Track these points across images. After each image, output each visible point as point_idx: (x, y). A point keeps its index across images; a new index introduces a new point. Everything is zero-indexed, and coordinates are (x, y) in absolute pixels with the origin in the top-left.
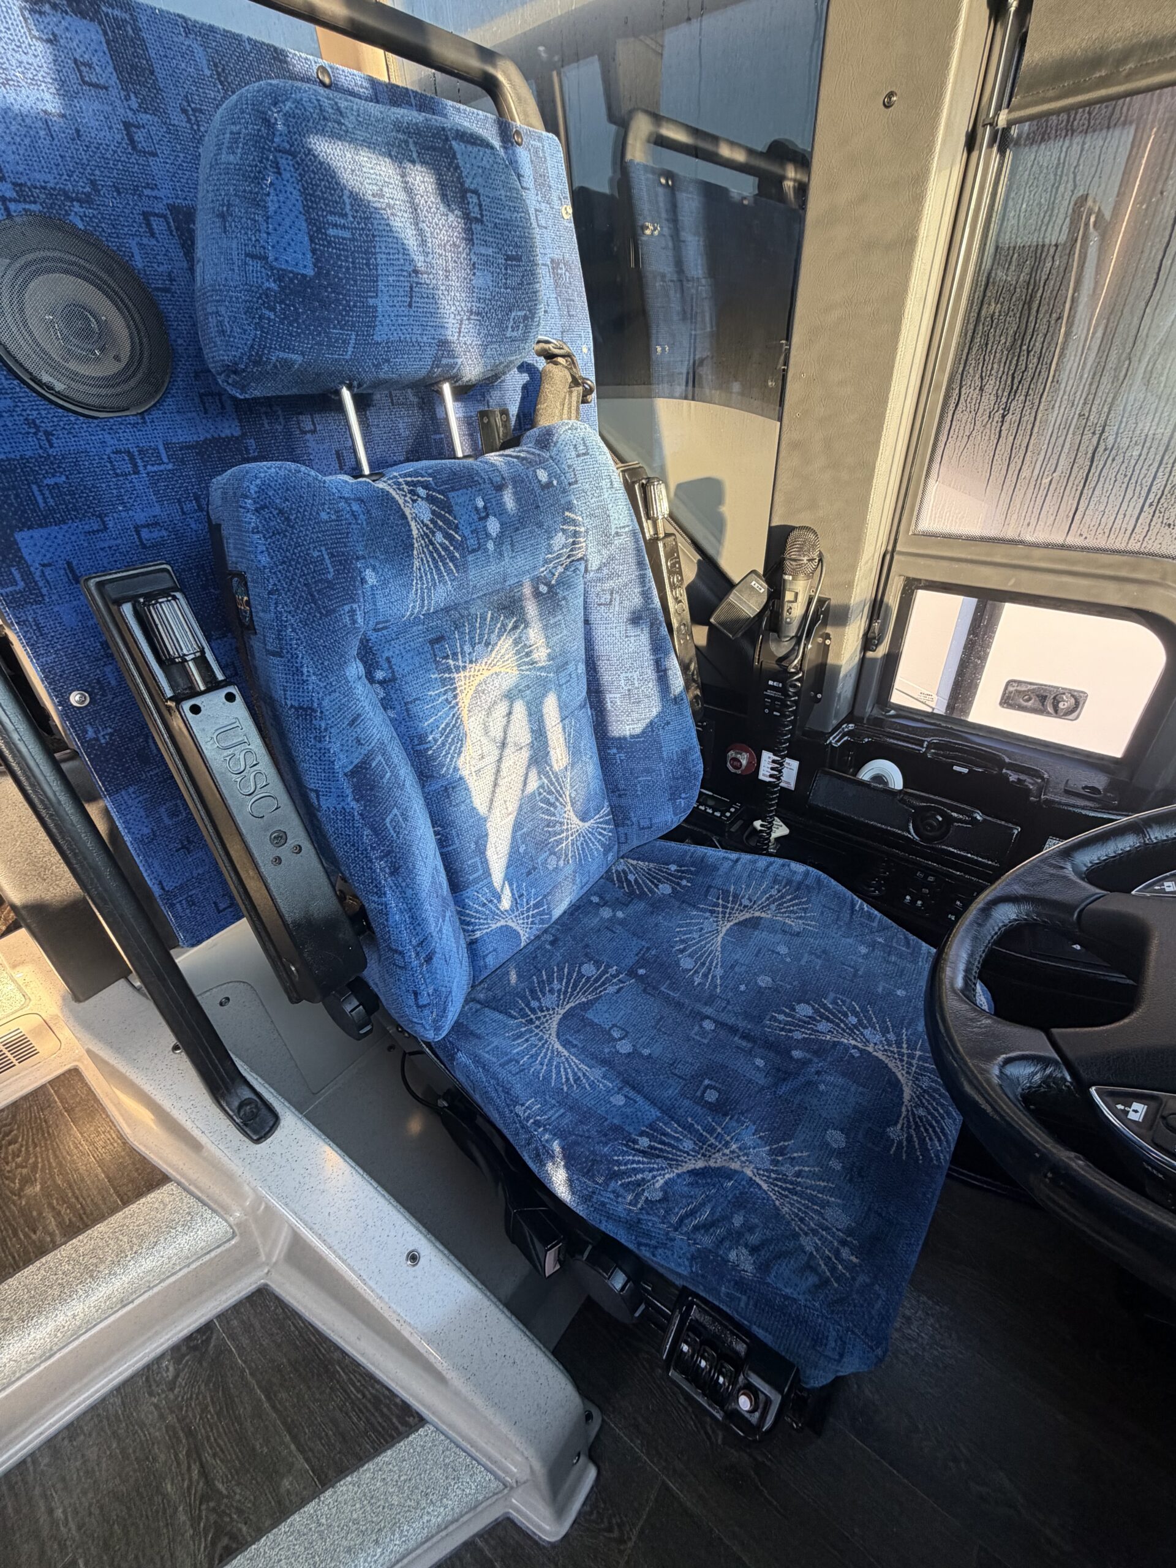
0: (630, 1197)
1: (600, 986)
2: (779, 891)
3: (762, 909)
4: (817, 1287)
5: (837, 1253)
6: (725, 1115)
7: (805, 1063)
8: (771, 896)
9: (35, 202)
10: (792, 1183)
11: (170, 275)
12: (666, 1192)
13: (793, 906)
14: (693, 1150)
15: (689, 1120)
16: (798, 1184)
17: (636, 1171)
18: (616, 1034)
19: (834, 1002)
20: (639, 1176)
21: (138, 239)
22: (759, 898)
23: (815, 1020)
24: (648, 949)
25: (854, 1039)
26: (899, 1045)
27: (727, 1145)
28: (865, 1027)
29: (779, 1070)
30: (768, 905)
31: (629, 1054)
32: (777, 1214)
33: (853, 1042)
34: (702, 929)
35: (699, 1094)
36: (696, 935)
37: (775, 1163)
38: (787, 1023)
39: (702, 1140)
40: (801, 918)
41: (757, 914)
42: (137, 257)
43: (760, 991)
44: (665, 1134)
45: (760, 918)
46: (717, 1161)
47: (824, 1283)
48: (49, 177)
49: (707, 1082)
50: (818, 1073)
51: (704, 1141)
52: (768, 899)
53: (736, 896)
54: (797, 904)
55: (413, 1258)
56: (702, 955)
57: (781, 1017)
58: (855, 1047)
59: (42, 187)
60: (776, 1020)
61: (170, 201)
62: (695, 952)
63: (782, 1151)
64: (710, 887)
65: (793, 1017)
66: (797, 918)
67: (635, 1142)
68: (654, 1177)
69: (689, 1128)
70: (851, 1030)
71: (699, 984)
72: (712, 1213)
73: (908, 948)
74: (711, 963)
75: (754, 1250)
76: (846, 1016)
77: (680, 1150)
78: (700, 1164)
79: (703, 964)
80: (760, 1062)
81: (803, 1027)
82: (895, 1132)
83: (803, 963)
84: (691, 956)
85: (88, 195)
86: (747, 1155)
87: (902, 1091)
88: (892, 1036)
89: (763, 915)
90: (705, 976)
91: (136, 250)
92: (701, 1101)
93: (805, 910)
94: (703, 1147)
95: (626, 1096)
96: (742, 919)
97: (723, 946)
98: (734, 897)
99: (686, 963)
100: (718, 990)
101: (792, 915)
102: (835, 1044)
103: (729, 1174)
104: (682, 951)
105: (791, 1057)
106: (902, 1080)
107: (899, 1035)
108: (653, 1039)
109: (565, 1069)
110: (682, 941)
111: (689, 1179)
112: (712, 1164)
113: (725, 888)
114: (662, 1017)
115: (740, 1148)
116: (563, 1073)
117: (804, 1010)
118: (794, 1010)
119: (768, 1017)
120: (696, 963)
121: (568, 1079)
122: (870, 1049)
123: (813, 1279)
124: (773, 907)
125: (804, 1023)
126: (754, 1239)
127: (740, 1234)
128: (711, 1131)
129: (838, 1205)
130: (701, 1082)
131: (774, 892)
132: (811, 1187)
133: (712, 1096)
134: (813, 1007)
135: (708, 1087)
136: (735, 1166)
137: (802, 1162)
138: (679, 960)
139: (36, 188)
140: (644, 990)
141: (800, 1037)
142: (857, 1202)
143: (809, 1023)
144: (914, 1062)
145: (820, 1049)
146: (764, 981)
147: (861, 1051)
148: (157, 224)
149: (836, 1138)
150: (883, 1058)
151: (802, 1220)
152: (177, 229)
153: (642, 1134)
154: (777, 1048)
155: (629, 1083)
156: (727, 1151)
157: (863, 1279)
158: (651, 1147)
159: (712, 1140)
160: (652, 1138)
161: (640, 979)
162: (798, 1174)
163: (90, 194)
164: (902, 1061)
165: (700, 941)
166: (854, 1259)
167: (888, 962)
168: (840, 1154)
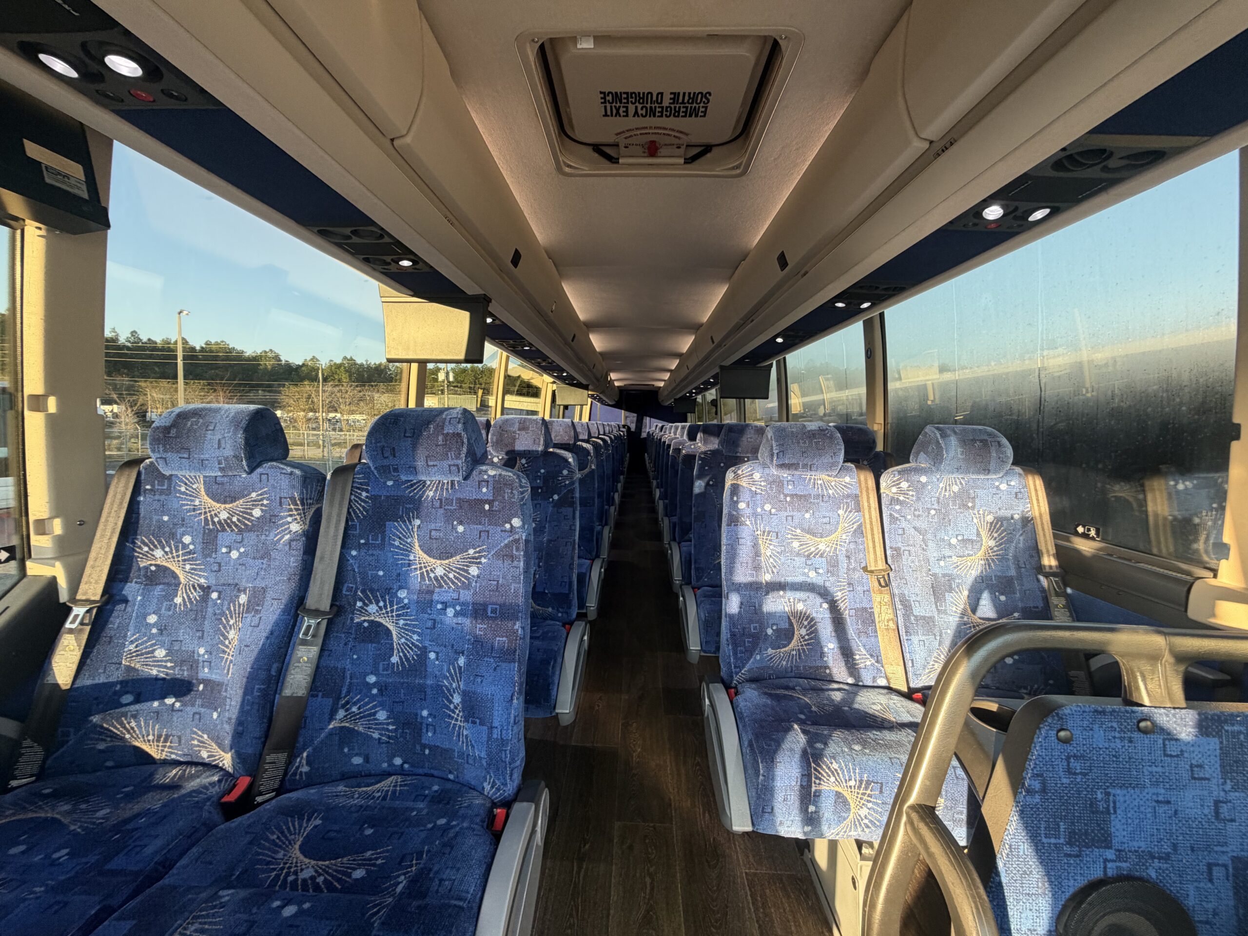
9: (1126, 862)
11: (1214, 910)
21: (1196, 884)
42: (1191, 898)
48: (1142, 844)
59: (1136, 851)
61: (1235, 854)
85: (1168, 854)
91: (1192, 893)
139: (1130, 851)
148: (1218, 872)
152: (1234, 875)
163: (1169, 853)
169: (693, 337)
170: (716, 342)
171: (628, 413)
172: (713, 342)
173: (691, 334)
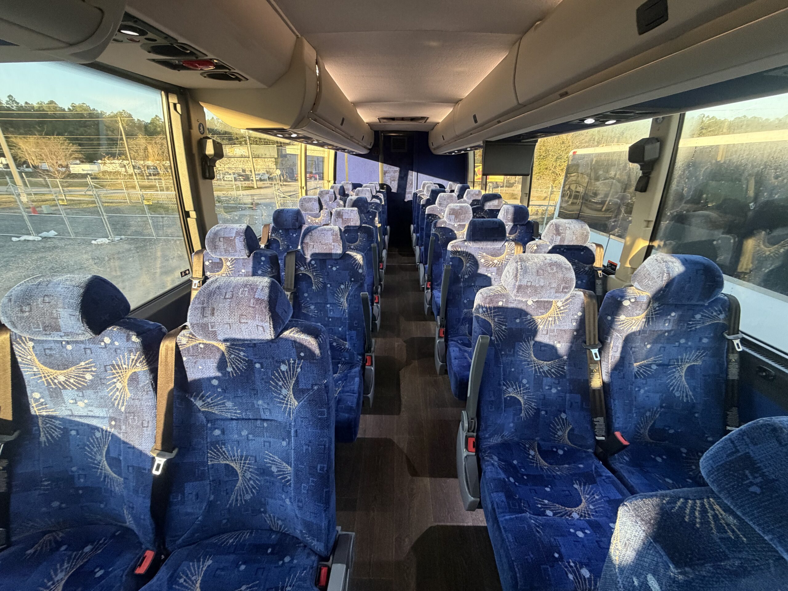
169: (451, 110)
170: (480, 121)
171: (387, 167)
172: (476, 121)
173: (451, 107)
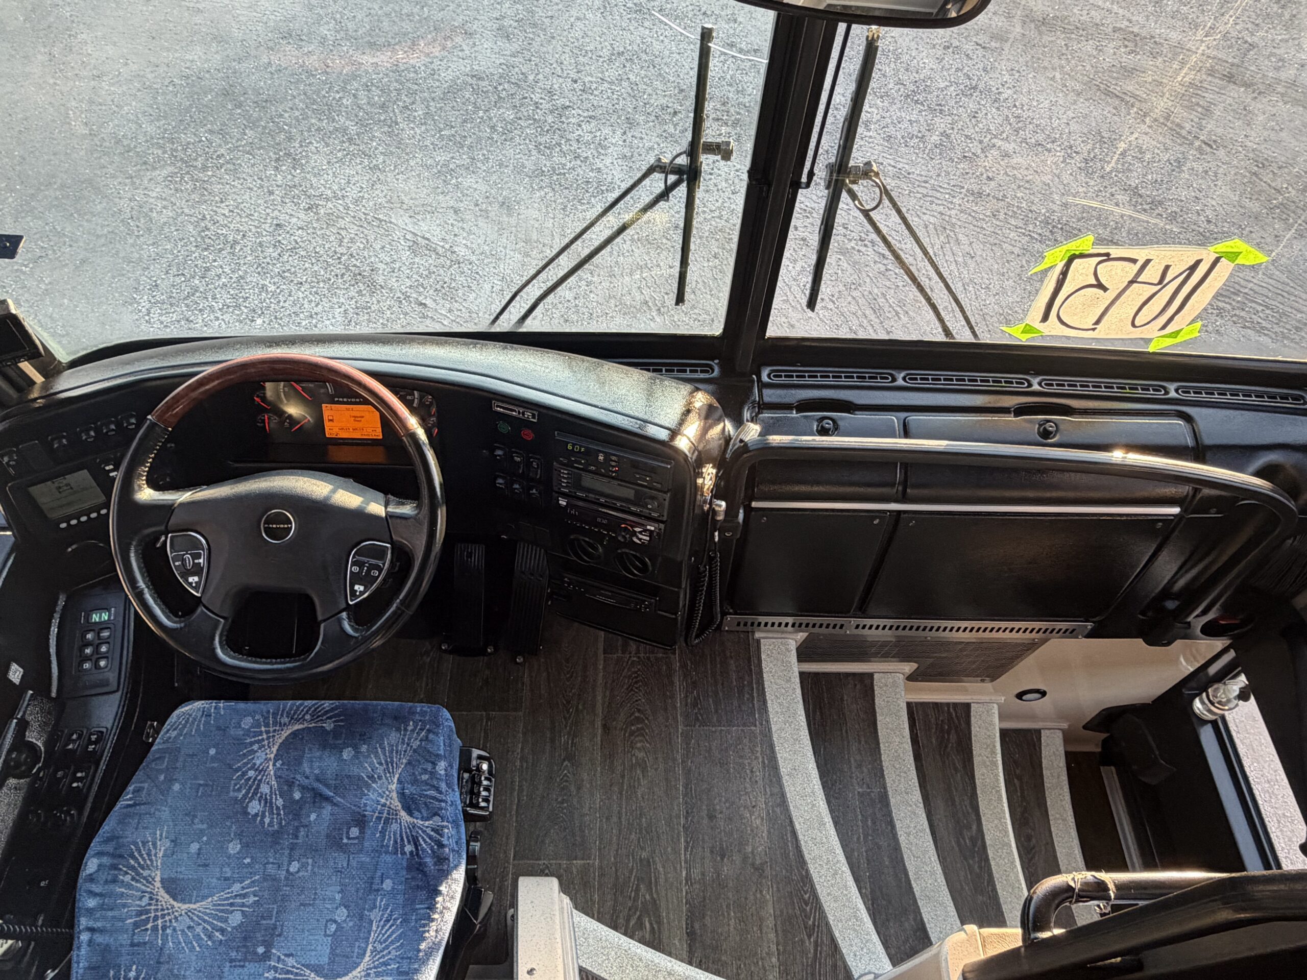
0: (446, 831)
1: (292, 973)
2: (127, 873)
3: (149, 881)
4: (434, 733)
5: (413, 731)
6: (365, 816)
7: (303, 788)
8: (133, 879)
10: (387, 765)
12: (432, 817)
13: (141, 855)
14: (396, 822)
15: (378, 835)
16: (386, 761)
17: (430, 837)
18: (333, 927)
19: (239, 790)
20: (432, 833)
22: (138, 890)
23: (261, 797)
24: (231, 961)
25: (268, 767)
26: (259, 742)
27: (384, 805)
28: (255, 764)
29: (314, 802)
30: (145, 878)
31: (345, 907)
32: (409, 763)
33: (271, 767)
34: (189, 927)
35: (356, 841)
36: (199, 930)
37: (380, 778)
38: (271, 813)
39: (387, 821)
40: (154, 845)
41: (158, 884)
43: (246, 846)
44: (396, 842)
45: (162, 881)
46: (396, 804)
47: (429, 731)
49: (345, 841)
50: (307, 778)
51: (387, 820)
52: (137, 881)
53: (140, 913)
54: (140, 852)
55: (531, 972)
56: (222, 911)
57: (267, 820)
58: (274, 765)
60: (271, 822)
62: (220, 919)
63: (371, 777)
64: (132, 945)
65: (264, 813)
66: (155, 848)
67: (411, 852)
68: (427, 827)
69: (383, 832)
70: (261, 771)
71: (255, 896)
72: (429, 790)
73: (165, 757)
74: (227, 899)
75: (434, 764)
76: (249, 778)
77: (401, 828)
78: (403, 813)
79: (232, 905)
80: (313, 817)
81: (271, 803)
82: (329, 726)
83: (205, 826)
84: (226, 920)
86: (384, 792)
87: (298, 730)
88: (255, 747)
89: (158, 879)
90: (244, 896)
92: (361, 838)
93: (144, 843)
94: (390, 817)
95: (382, 883)
96: (167, 896)
97: (204, 898)
98: (141, 915)
99: (236, 919)
100: (257, 877)
101: (153, 852)
102: (277, 777)
103: (402, 795)
104: (222, 931)
105: (301, 798)
106: (288, 732)
107: (252, 744)
108: (324, 899)
109: (383, 935)
110: (210, 937)
111: (416, 814)
112: (400, 807)
113: (131, 928)
114: (302, 904)
115: (382, 797)
116: (388, 933)
117: (255, 807)
118: (257, 815)
119: (270, 829)
120: (232, 912)
121: (392, 925)
122: (272, 756)
123: (431, 736)
124: (145, 873)
125: (267, 802)
126: (429, 767)
127: (431, 773)
128: (379, 818)
129: (388, 739)
130: (346, 844)
131: (127, 878)
132: (385, 754)
133: (355, 832)
134: (248, 802)
135: (349, 838)
136: (394, 795)
137: (371, 764)
138: (233, 928)
140: (280, 935)
141: (281, 800)
142: (380, 731)
143: (266, 799)
144: (271, 729)
145: (287, 784)
146: (234, 848)
147: (276, 760)
149: (347, 754)
150: (276, 747)
151: (405, 751)
153: (403, 853)
154: (295, 810)
155: (371, 888)
156: (388, 803)
157: (418, 717)
158: (409, 842)
159: (385, 815)
160: (403, 846)
161: (268, 945)
162: (381, 764)
164: (274, 736)
165: (205, 921)
166: (411, 723)
167: (184, 766)
168: (356, 748)
